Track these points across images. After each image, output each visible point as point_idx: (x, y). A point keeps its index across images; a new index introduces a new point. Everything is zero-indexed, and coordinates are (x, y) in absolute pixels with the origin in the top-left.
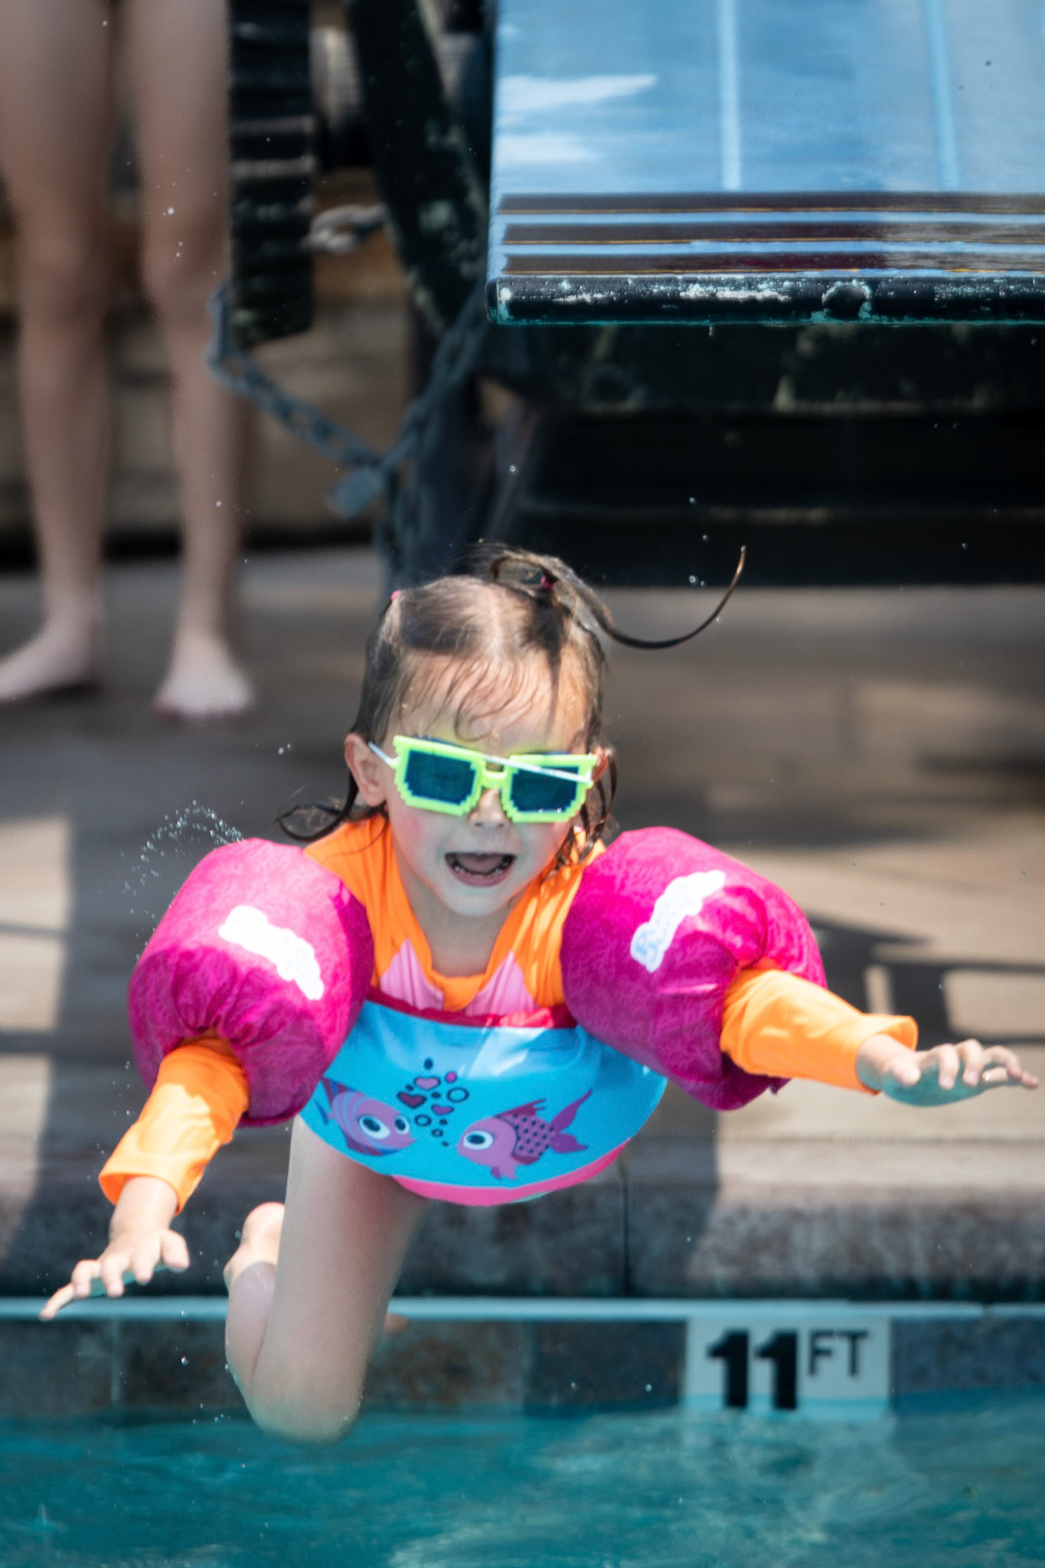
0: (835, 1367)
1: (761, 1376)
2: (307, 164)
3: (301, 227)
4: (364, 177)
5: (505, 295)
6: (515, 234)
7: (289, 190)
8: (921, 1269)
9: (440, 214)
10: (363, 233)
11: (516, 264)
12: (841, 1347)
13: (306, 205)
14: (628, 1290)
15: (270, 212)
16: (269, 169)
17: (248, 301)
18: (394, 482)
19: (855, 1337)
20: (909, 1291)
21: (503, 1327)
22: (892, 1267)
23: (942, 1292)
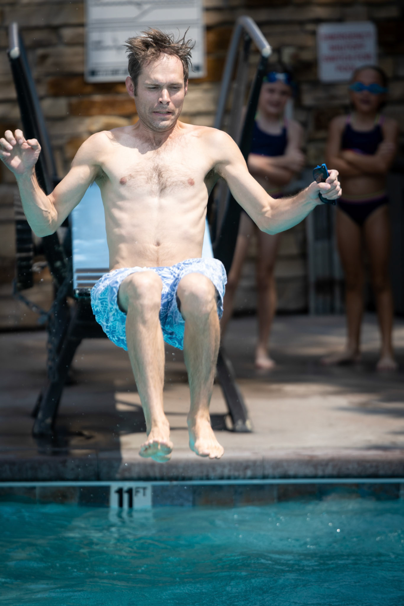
0: (140, 495)
1: (126, 497)
2: (31, 254)
3: (30, 266)
4: (43, 257)
5: (77, 292)
6: (79, 278)
7: (28, 259)
8: (158, 474)
9: (58, 264)
10: (43, 268)
11: (80, 285)
12: (141, 491)
13: (31, 262)
14: (99, 479)
15: (24, 263)
16: (24, 255)
17: (20, 281)
18: (50, 318)
19: (144, 489)
20: (155, 479)
21: (74, 488)
22: (152, 474)
23: (162, 479)
